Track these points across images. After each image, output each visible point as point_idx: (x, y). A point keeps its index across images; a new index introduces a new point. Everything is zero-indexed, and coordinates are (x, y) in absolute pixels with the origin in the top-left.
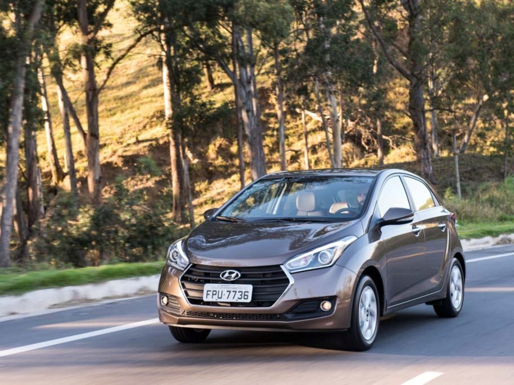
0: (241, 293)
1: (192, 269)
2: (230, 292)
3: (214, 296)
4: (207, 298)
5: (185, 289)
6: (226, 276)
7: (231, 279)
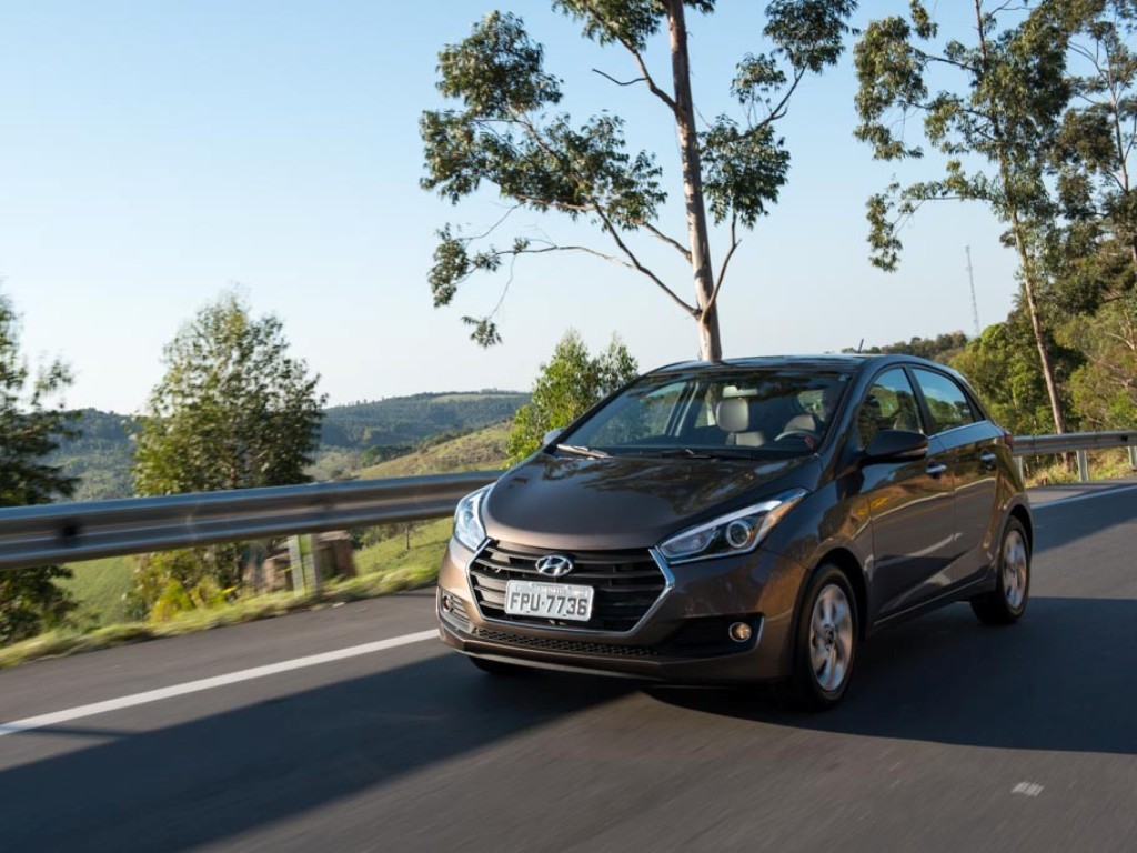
1: (489, 549)
2: (554, 598)
3: (525, 605)
4: (511, 607)
5: (476, 588)
6: (546, 566)
7: (557, 572)
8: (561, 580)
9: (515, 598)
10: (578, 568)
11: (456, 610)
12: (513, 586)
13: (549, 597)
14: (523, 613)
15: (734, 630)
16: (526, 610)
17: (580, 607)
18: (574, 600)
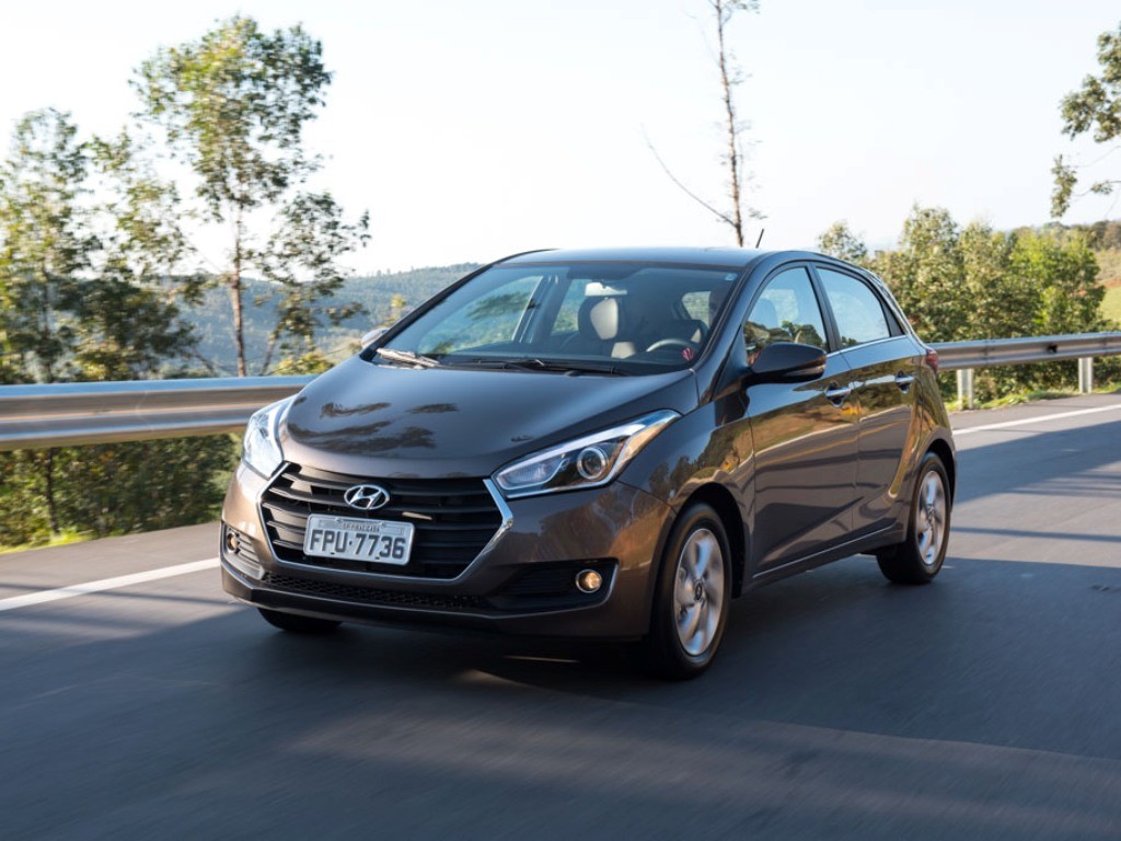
0: (387, 543)
1: (286, 476)
2: (363, 537)
3: (328, 545)
4: (312, 548)
5: (270, 523)
6: (356, 497)
7: (369, 506)
8: (373, 515)
9: (317, 536)
10: (395, 500)
11: (242, 551)
12: (315, 521)
13: (358, 536)
14: (326, 554)
15: (583, 577)
16: (330, 551)
17: (396, 548)
18: (390, 539)
